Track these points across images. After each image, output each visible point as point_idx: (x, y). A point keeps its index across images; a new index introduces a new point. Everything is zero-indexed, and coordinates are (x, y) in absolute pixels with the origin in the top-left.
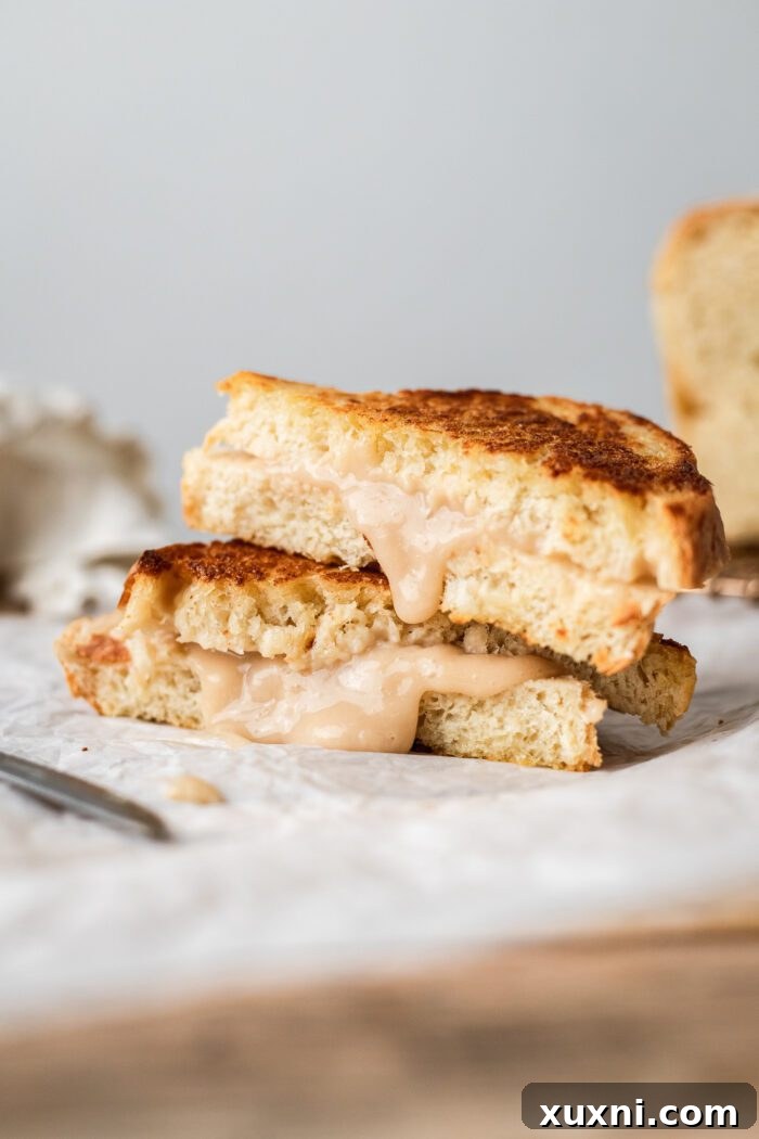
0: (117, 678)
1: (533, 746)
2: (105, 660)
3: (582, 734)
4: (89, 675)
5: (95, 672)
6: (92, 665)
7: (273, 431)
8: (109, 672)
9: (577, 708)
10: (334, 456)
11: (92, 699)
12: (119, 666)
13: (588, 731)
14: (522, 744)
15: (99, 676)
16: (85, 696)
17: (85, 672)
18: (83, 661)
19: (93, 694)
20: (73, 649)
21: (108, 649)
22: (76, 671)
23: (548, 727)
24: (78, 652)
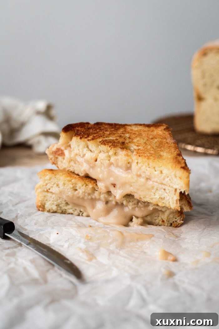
0: (62, 160)
1: (164, 201)
2: (59, 155)
3: (175, 202)
4: (55, 159)
5: (57, 158)
6: (56, 156)
7: (58, 185)
8: (60, 158)
9: (174, 195)
10: (79, 192)
11: (57, 165)
12: (63, 157)
13: (177, 202)
14: (161, 200)
15: (58, 159)
16: (55, 164)
17: (54, 158)
18: (54, 155)
19: (57, 164)
20: (51, 152)
21: (60, 152)
22: (52, 158)
23: (167, 198)
24: (53, 153)
